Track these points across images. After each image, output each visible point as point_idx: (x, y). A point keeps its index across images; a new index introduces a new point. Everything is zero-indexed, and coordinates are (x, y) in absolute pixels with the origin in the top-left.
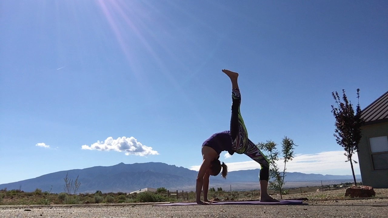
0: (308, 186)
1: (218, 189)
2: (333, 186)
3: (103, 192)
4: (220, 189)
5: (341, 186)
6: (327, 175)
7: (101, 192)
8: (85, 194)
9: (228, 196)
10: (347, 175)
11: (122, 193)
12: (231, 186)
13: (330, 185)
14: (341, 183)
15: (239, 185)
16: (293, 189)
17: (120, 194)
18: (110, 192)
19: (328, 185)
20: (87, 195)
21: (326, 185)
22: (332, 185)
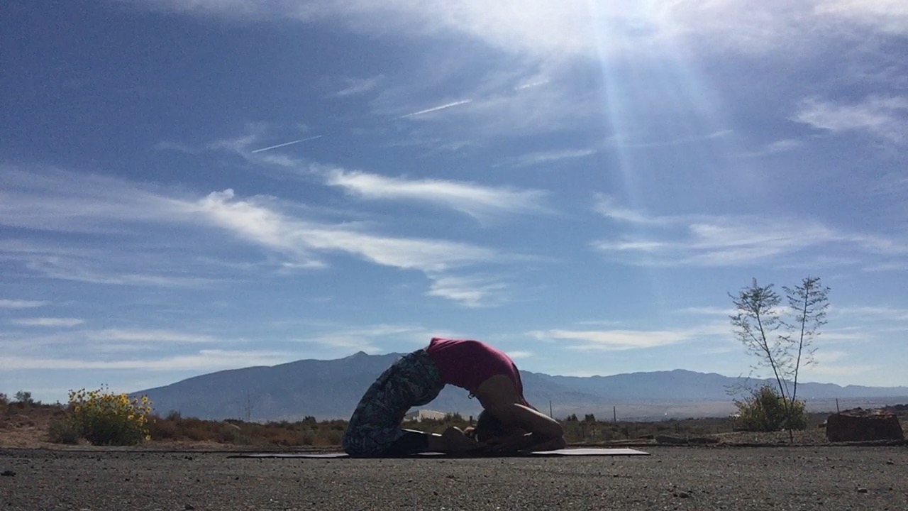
1: (586, 416)
3: (319, 419)
4: (590, 418)
7: (313, 418)
8: (279, 422)
9: (612, 432)
12: (616, 409)
15: (633, 407)
18: (337, 418)
20: (284, 425)
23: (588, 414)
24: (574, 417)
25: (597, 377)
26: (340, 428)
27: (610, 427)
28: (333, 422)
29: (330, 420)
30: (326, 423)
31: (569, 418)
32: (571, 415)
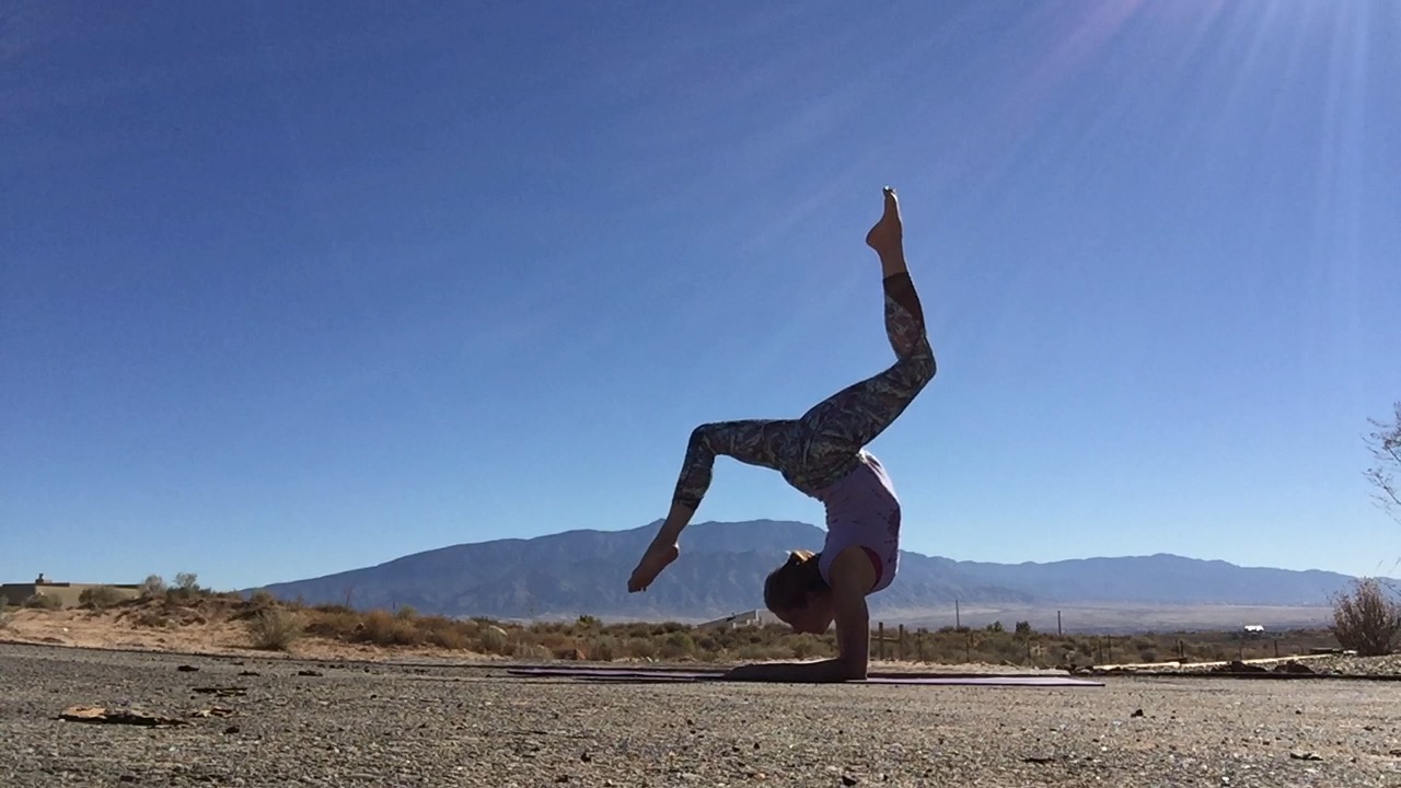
1: (1017, 624)
3: (608, 620)
4: (1023, 627)
9: (1063, 650)
11: (679, 625)
12: (1062, 615)
15: (1089, 611)
16: (1300, 632)
17: (671, 628)
18: (636, 620)
20: (560, 628)
23: (1020, 621)
24: (997, 628)
25: (1029, 565)
26: (643, 635)
27: (1061, 644)
28: (631, 626)
29: (626, 623)
30: (621, 626)
31: (989, 628)
32: (993, 622)
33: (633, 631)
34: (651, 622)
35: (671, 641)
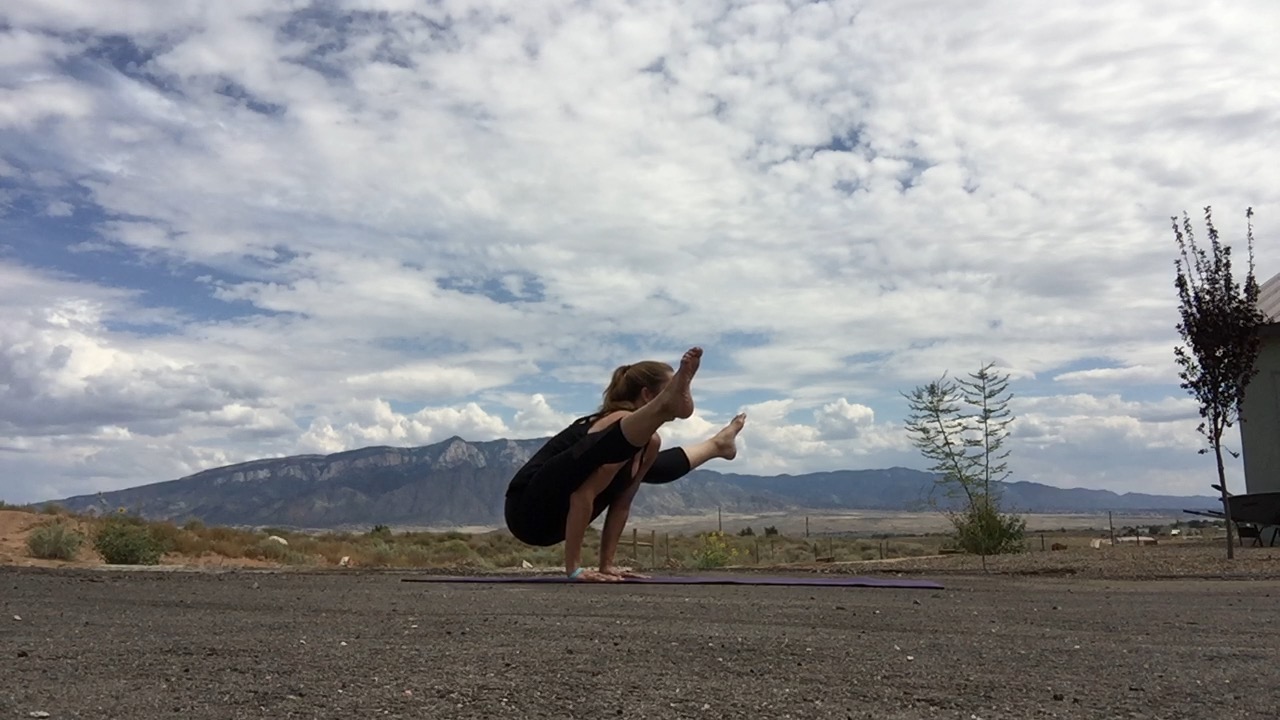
0: (1066, 528)
1: (766, 529)
2: (1147, 531)
3: (396, 530)
4: (771, 531)
5: (1174, 532)
6: (1129, 493)
7: (387, 528)
8: (340, 534)
10: (1197, 496)
11: (460, 534)
12: (809, 520)
13: (1138, 527)
14: (1175, 522)
15: (834, 517)
17: (452, 536)
19: (1134, 528)
20: (347, 537)
21: (1125, 528)
22: (1144, 527)
23: (768, 527)
24: (748, 532)
25: (785, 476)
26: (425, 543)
27: (796, 546)
28: (416, 535)
29: (412, 532)
30: (406, 535)
31: (743, 534)
32: (745, 528)
33: (416, 539)
34: (433, 530)
35: (450, 549)
